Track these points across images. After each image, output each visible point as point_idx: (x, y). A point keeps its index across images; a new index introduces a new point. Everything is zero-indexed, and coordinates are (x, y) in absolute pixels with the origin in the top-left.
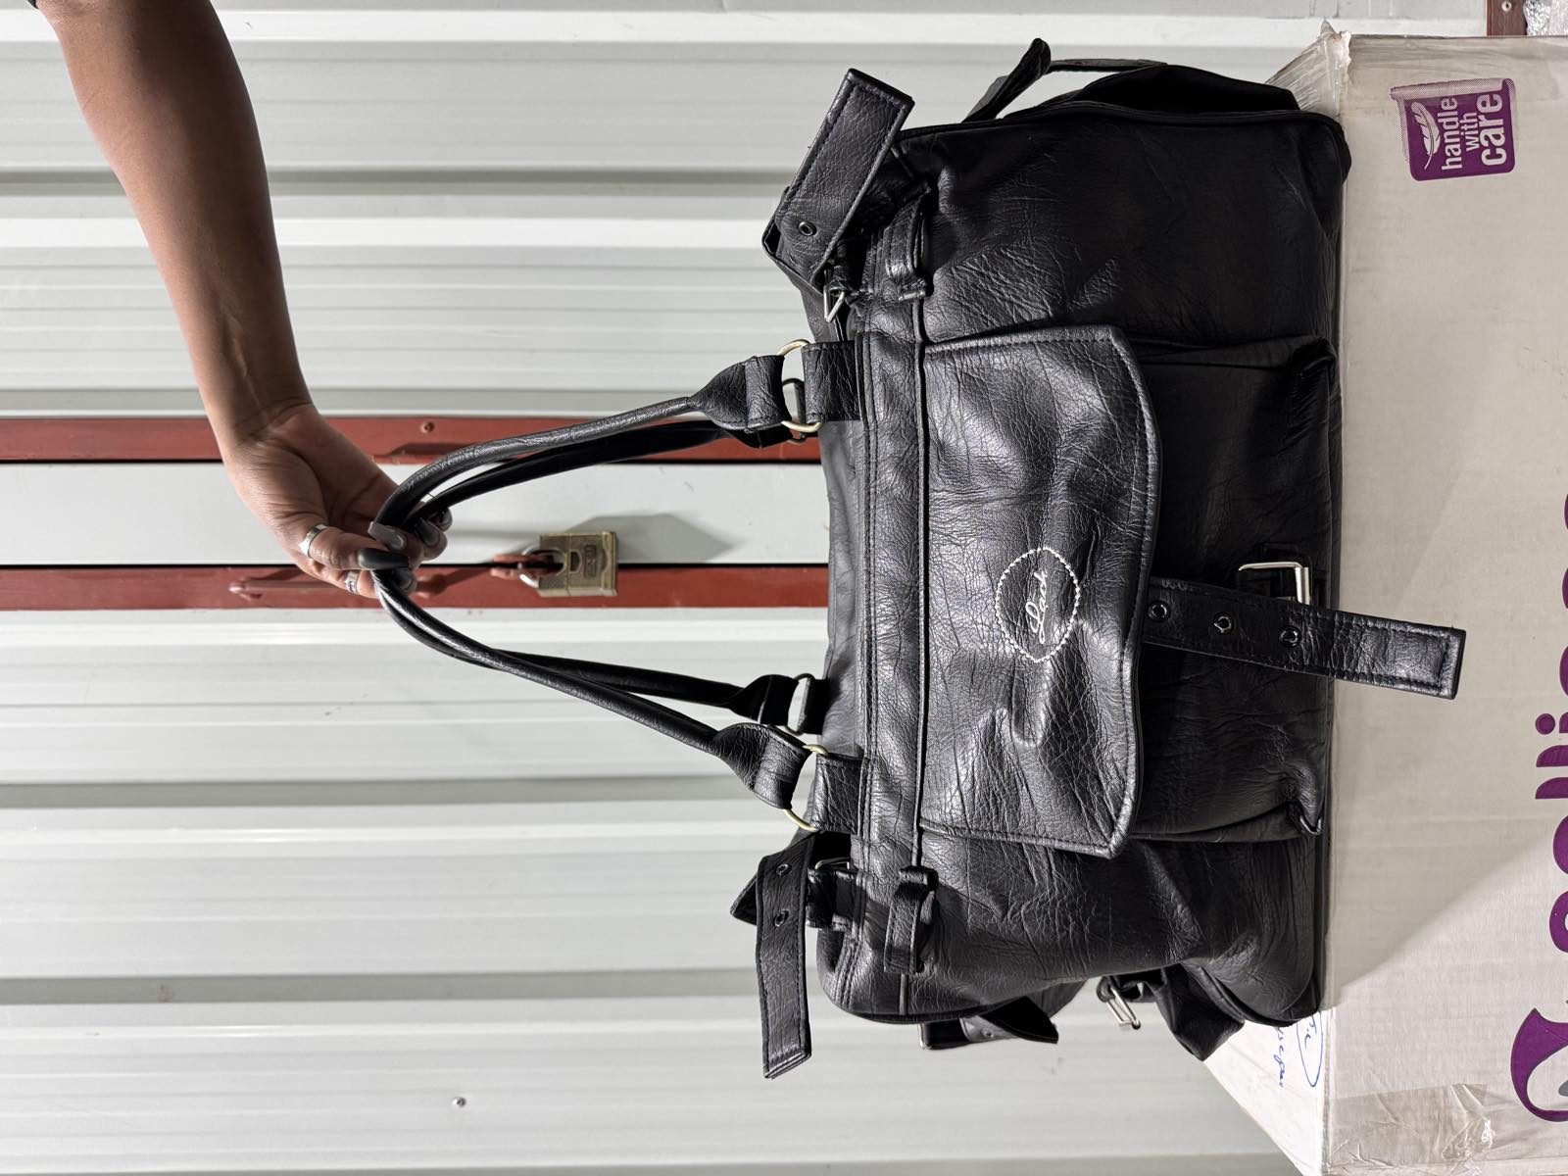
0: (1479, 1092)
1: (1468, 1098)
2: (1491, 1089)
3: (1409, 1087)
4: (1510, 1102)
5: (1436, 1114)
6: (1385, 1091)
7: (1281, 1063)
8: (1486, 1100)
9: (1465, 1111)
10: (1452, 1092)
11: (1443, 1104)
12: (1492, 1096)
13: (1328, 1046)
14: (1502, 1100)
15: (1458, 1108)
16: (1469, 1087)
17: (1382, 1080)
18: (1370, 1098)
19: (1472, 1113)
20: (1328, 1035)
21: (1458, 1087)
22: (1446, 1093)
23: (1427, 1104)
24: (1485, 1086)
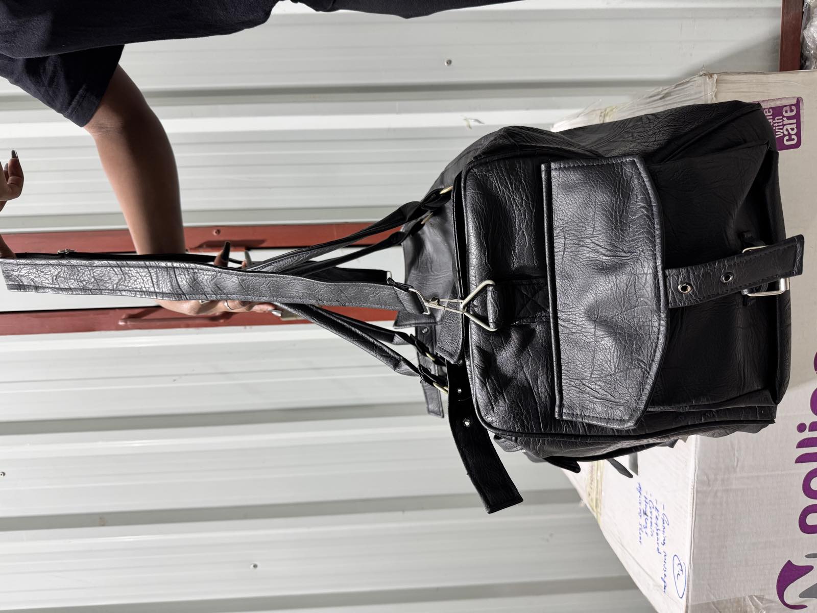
0: (761, 598)
1: (755, 601)
2: (767, 597)
3: (727, 597)
4: (775, 602)
5: (739, 609)
6: (715, 600)
7: (665, 582)
8: (764, 602)
9: (753, 607)
10: (748, 599)
11: (743, 604)
12: (767, 600)
13: (688, 581)
14: (772, 601)
15: (750, 606)
16: (756, 597)
17: (714, 595)
18: (708, 604)
19: (757, 607)
20: (689, 576)
21: (751, 597)
22: (744, 600)
23: (735, 605)
24: (764, 596)
